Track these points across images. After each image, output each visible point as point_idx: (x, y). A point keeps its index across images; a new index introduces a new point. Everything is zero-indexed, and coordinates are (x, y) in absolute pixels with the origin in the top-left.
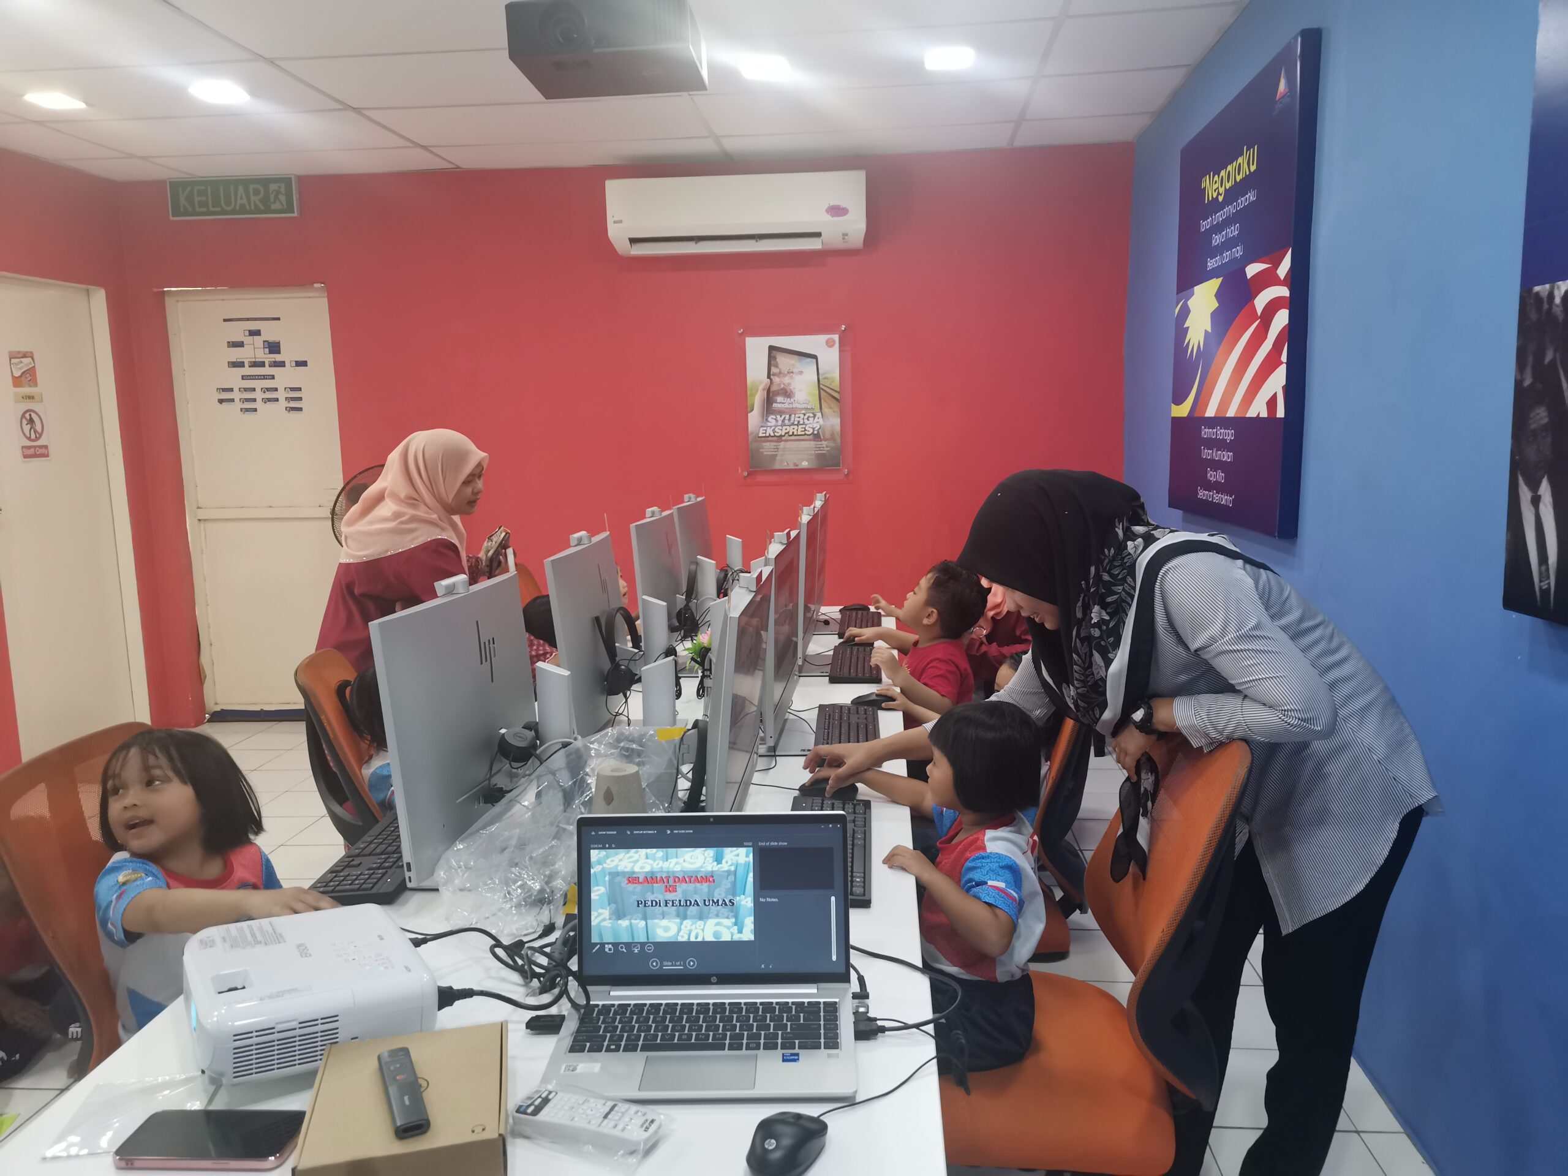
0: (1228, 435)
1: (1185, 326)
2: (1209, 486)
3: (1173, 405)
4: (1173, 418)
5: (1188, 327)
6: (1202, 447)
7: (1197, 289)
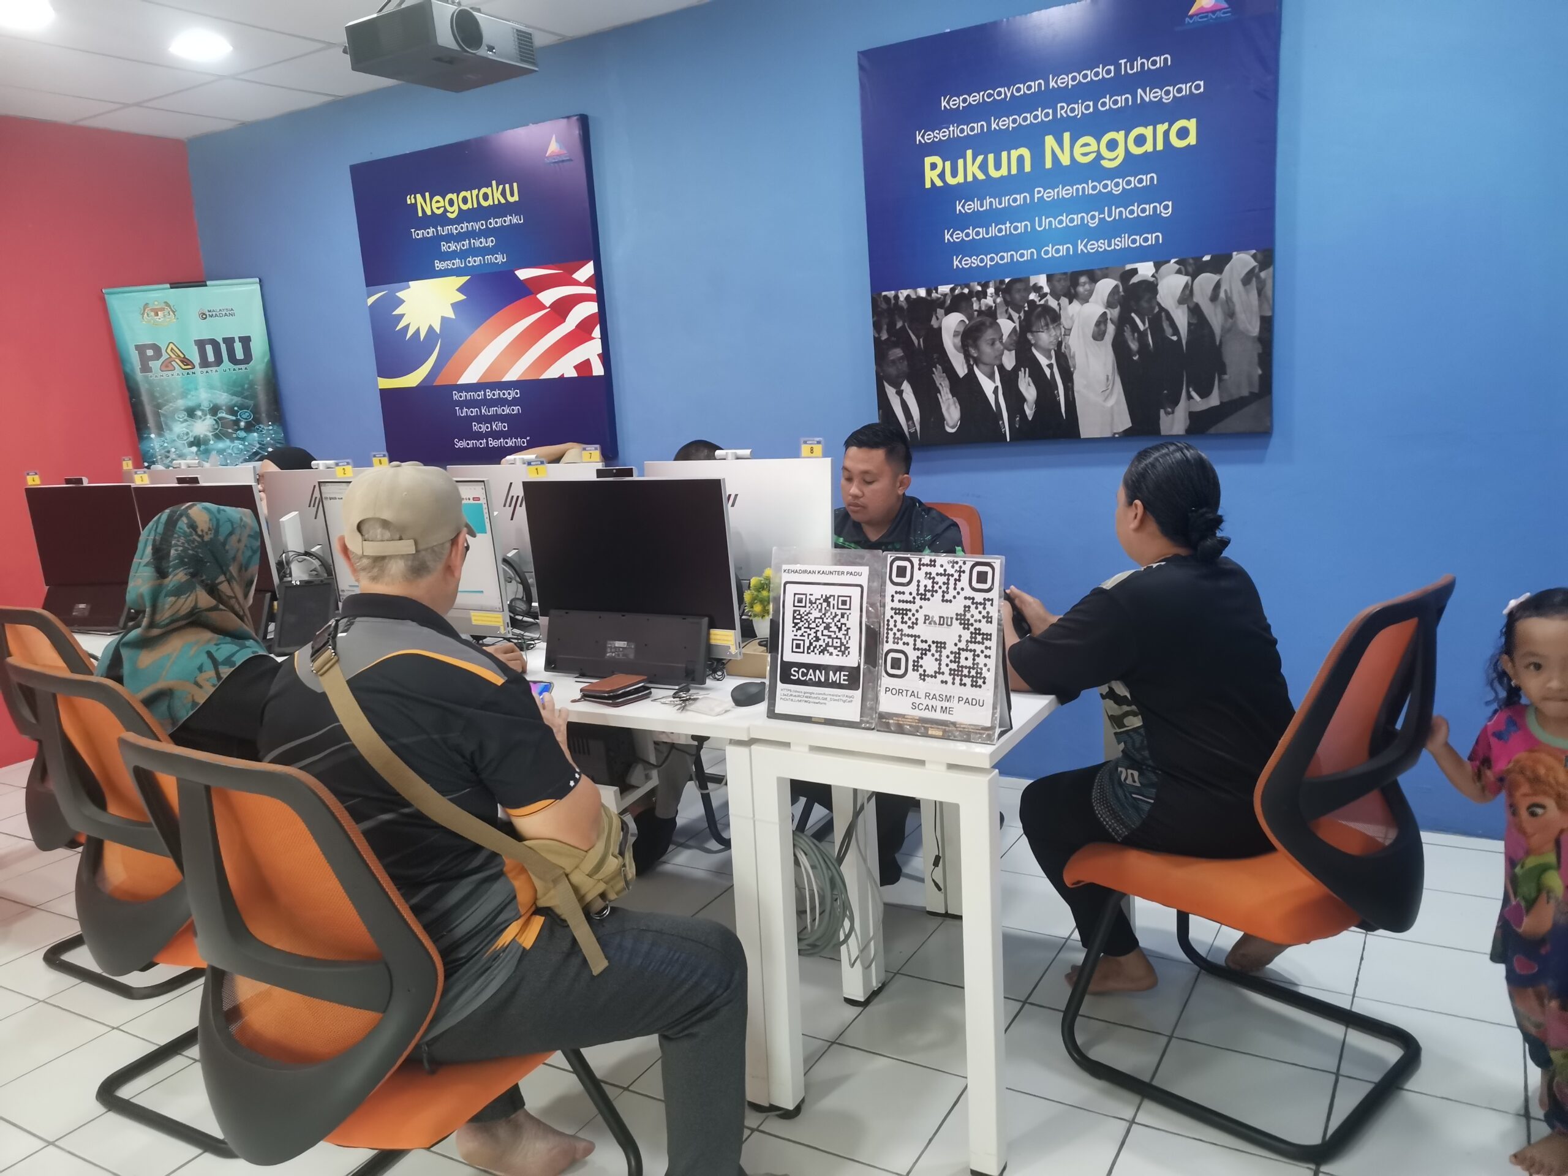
0: (511, 394)
1: (397, 312)
2: (479, 436)
3: (379, 379)
4: (382, 391)
5: (402, 316)
6: (457, 408)
7: (411, 283)
